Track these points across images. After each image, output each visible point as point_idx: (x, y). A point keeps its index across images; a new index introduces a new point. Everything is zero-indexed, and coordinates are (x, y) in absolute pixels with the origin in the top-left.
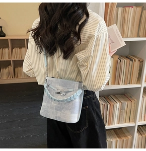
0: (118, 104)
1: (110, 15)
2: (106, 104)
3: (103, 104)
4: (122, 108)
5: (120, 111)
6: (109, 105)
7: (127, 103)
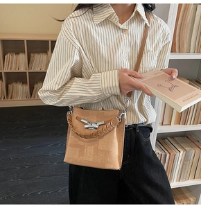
0: (182, 152)
1: (183, 16)
2: (163, 154)
3: (160, 153)
4: (186, 159)
5: (183, 163)
6: (168, 155)
7: (194, 151)
